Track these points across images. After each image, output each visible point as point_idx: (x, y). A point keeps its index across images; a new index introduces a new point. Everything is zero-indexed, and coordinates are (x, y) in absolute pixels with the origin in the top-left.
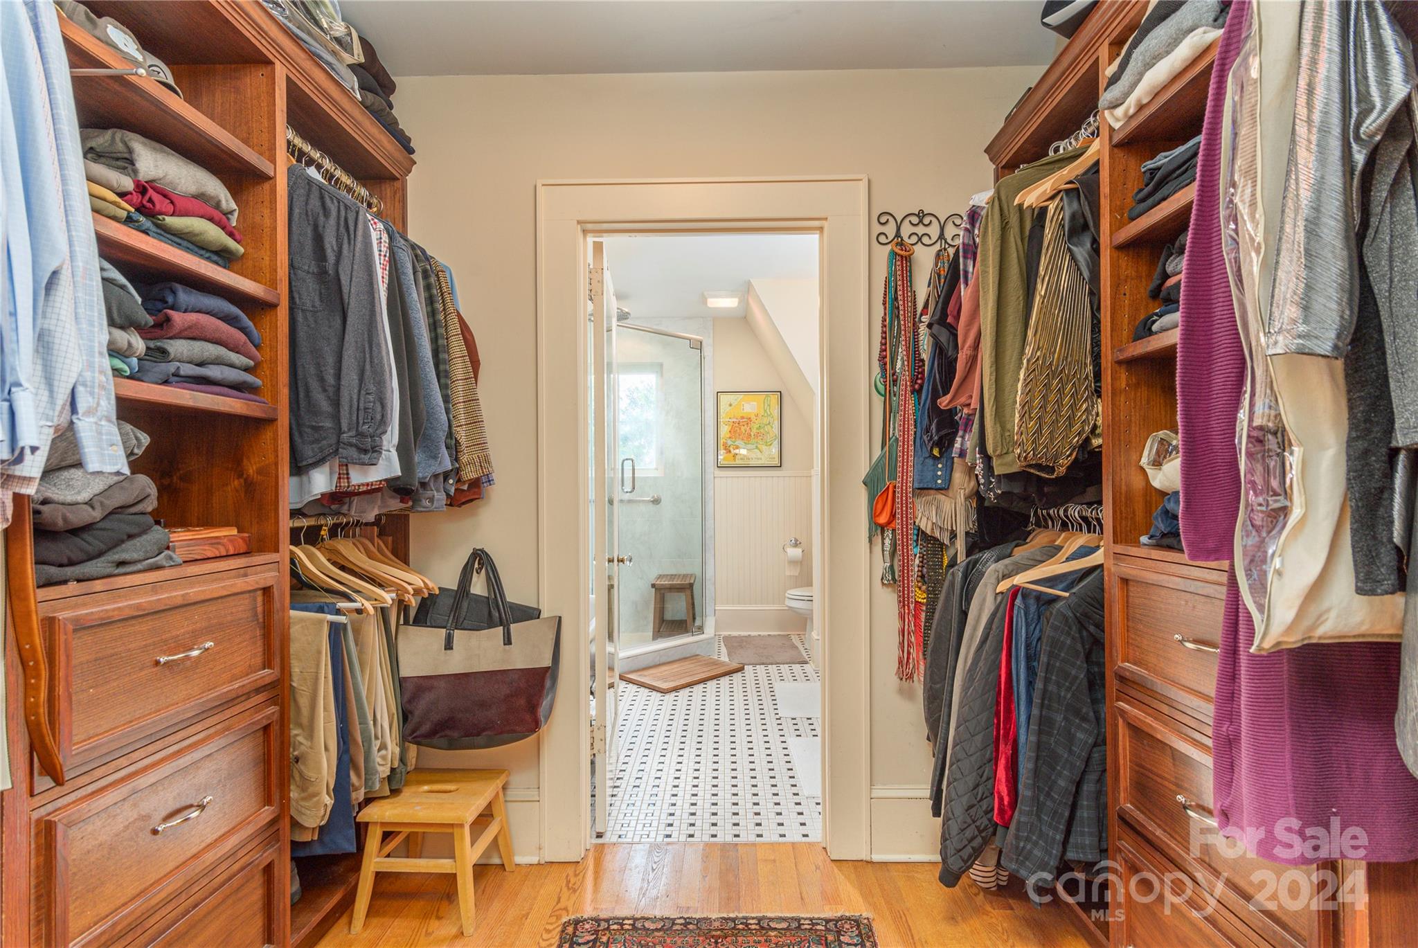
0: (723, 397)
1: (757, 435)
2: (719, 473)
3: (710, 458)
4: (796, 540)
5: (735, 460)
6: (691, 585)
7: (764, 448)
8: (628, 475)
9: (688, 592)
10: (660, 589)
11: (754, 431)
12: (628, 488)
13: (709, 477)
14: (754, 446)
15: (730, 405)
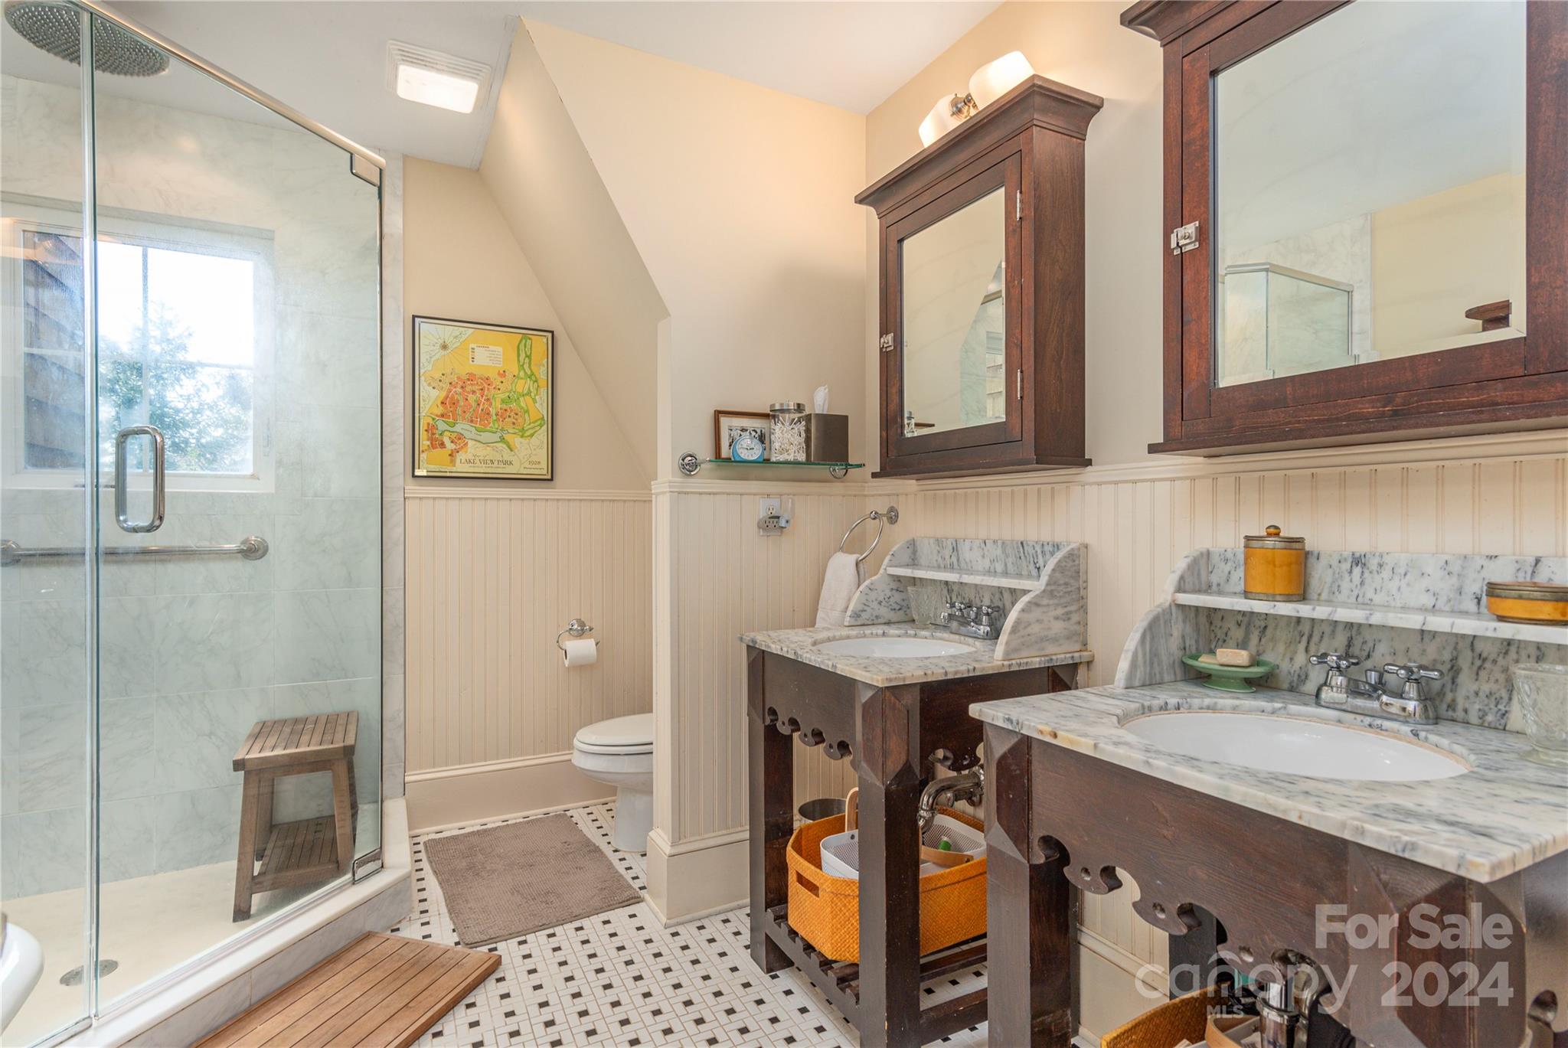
0: (425, 328)
1: (502, 415)
2: (414, 489)
3: (397, 454)
4: (582, 624)
5: (453, 462)
6: (349, 751)
7: (516, 441)
8: (139, 483)
9: (341, 768)
10: (260, 772)
11: (497, 406)
12: (140, 514)
13: (394, 497)
14: (496, 437)
15: (444, 347)
